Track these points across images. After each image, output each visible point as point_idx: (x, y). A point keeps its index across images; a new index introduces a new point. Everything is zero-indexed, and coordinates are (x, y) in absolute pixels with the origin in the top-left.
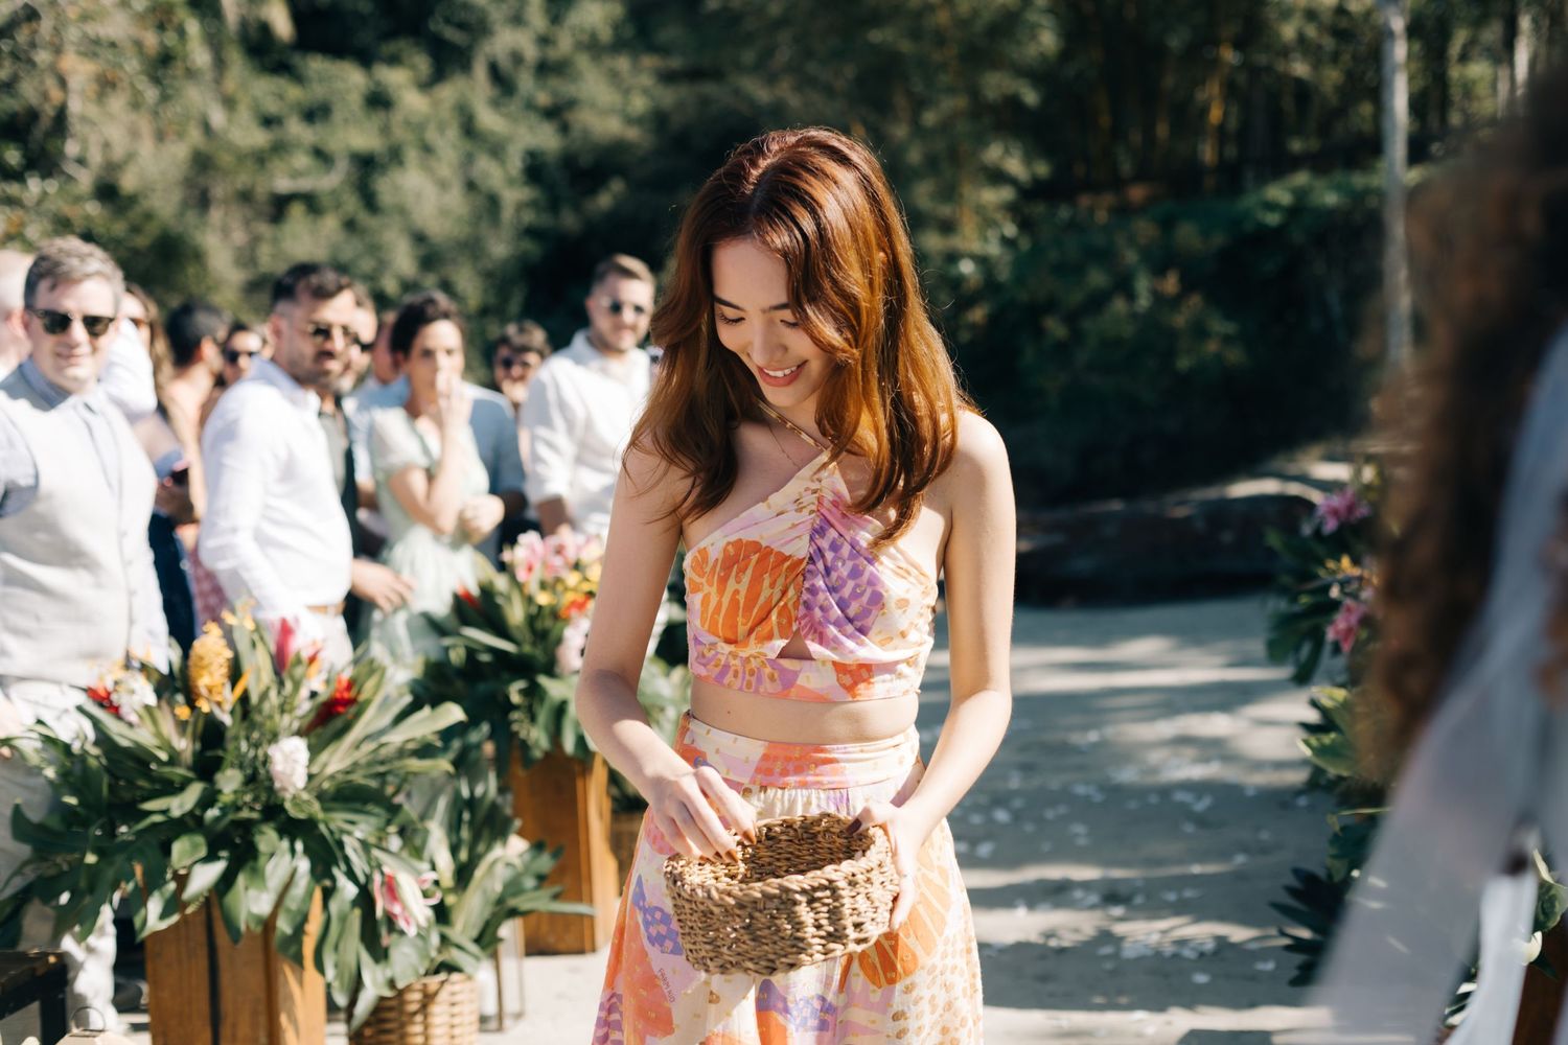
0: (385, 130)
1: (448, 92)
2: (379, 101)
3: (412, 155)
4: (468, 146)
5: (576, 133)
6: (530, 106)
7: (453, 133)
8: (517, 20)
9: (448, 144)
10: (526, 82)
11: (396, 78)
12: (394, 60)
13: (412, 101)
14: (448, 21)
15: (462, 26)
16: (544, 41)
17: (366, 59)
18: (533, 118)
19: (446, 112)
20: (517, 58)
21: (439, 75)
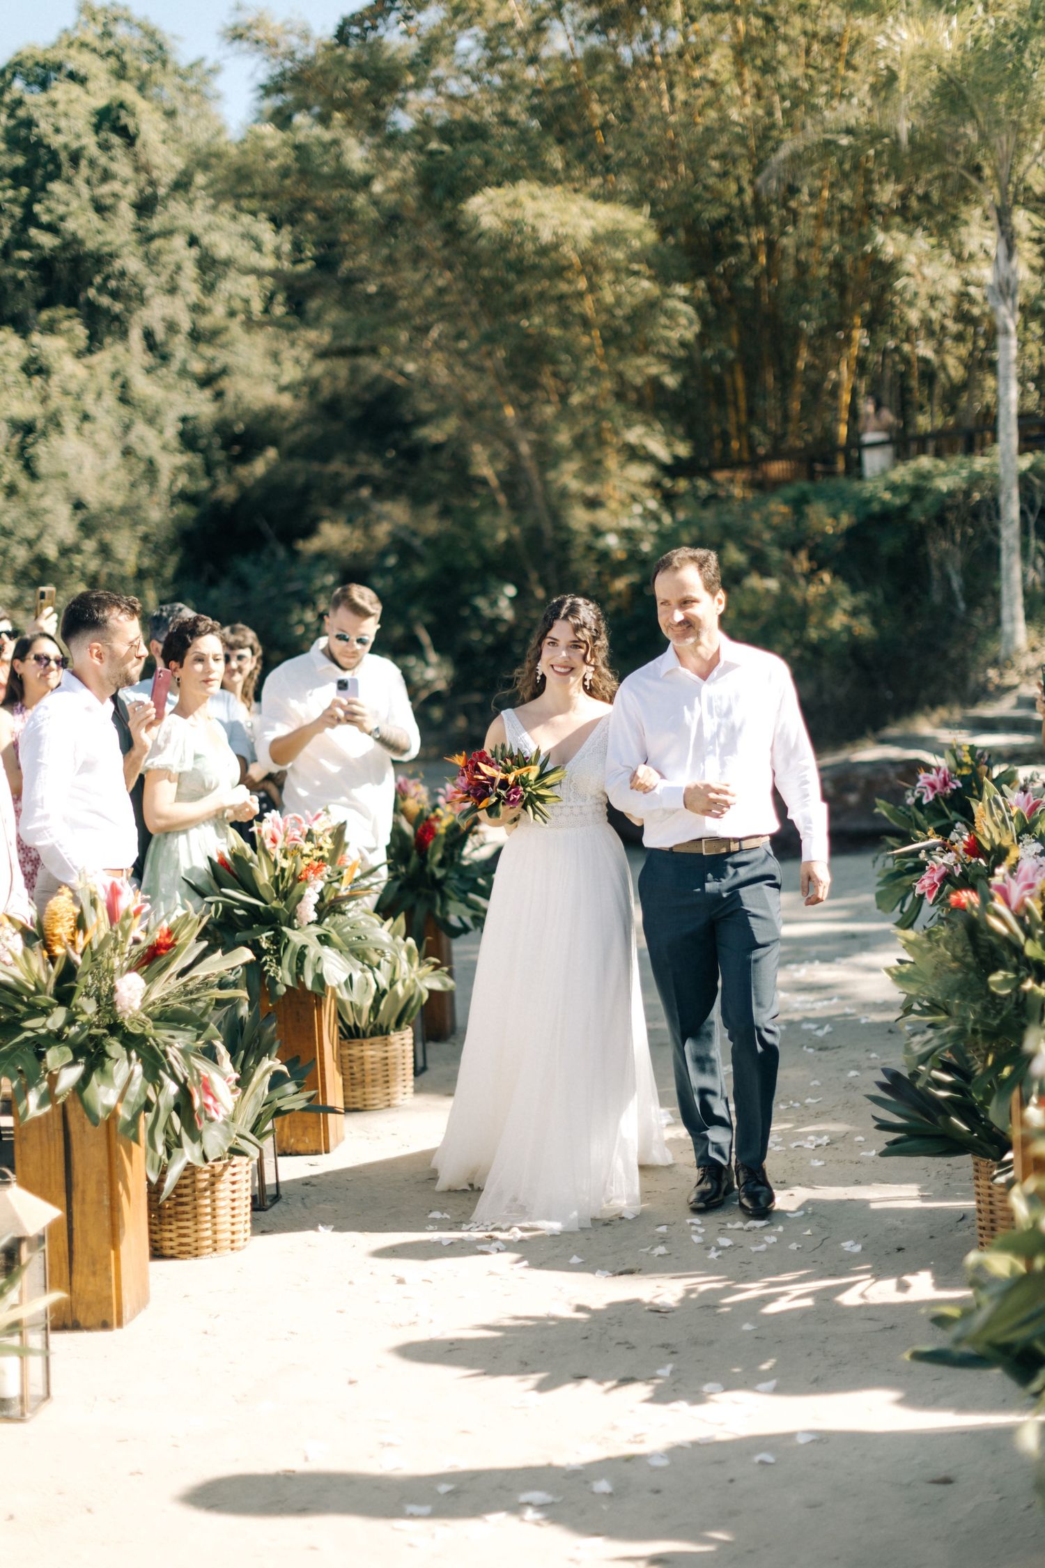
0: (44, 400)
1: (104, 360)
2: (35, 368)
3: (70, 421)
4: (124, 411)
5: (230, 397)
6: (183, 373)
7: (110, 400)
8: (172, 290)
9: (106, 412)
10: (180, 348)
11: (51, 346)
12: (50, 328)
13: (68, 368)
14: (102, 289)
15: (115, 295)
16: (198, 309)
17: (22, 327)
18: (190, 384)
19: (104, 380)
20: (172, 327)
21: (94, 343)
